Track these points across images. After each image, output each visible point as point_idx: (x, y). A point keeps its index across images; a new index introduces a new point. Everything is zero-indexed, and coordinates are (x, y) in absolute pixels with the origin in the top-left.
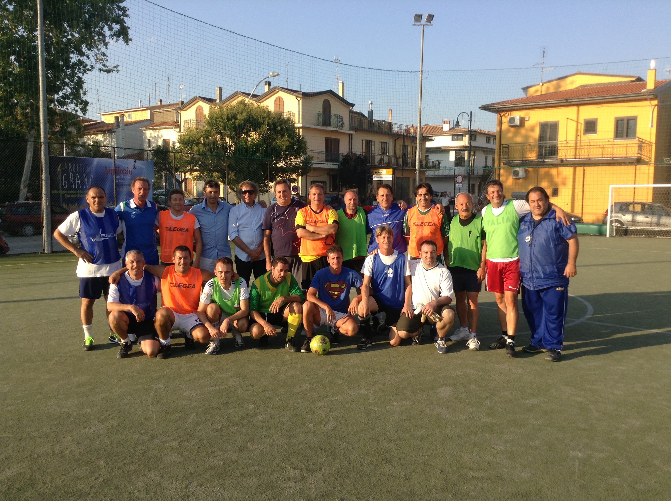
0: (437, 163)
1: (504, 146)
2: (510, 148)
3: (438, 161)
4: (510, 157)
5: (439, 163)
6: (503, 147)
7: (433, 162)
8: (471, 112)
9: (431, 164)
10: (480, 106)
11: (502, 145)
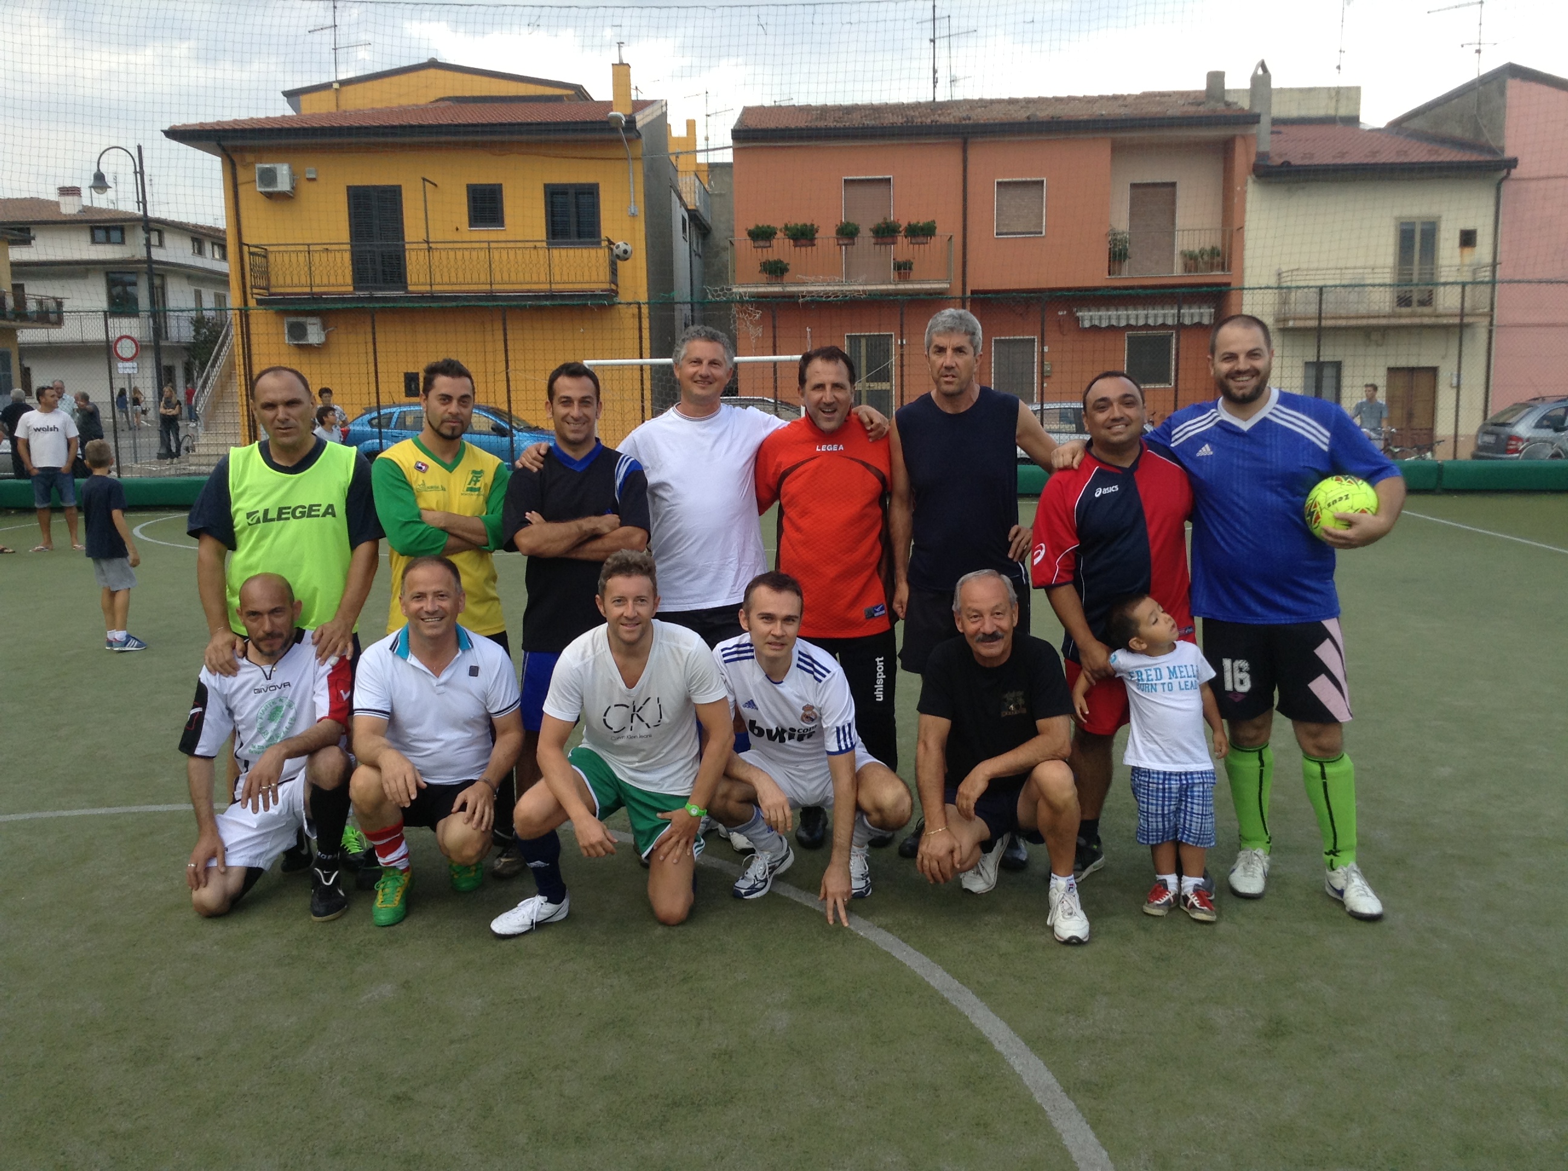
0: (52, 305)
1: (253, 249)
2: (271, 257)
3: (54, 298)
4: (273, 281)
5: (60, 304)
6: (251, 253)
7: (40, 303)
8: (139, 148)
9: (32, 306)
10: (166, 128)
11: (246, 248)
